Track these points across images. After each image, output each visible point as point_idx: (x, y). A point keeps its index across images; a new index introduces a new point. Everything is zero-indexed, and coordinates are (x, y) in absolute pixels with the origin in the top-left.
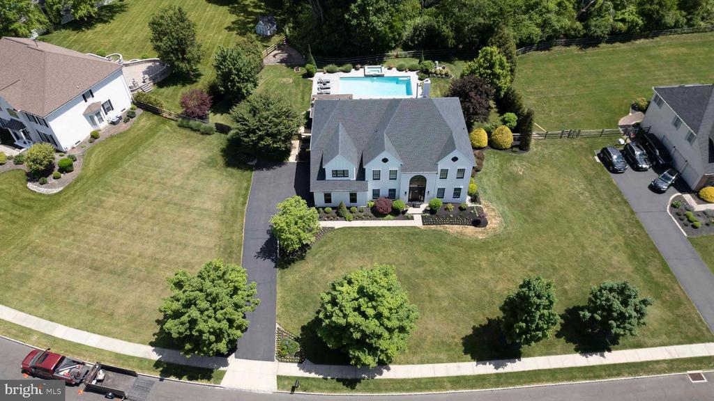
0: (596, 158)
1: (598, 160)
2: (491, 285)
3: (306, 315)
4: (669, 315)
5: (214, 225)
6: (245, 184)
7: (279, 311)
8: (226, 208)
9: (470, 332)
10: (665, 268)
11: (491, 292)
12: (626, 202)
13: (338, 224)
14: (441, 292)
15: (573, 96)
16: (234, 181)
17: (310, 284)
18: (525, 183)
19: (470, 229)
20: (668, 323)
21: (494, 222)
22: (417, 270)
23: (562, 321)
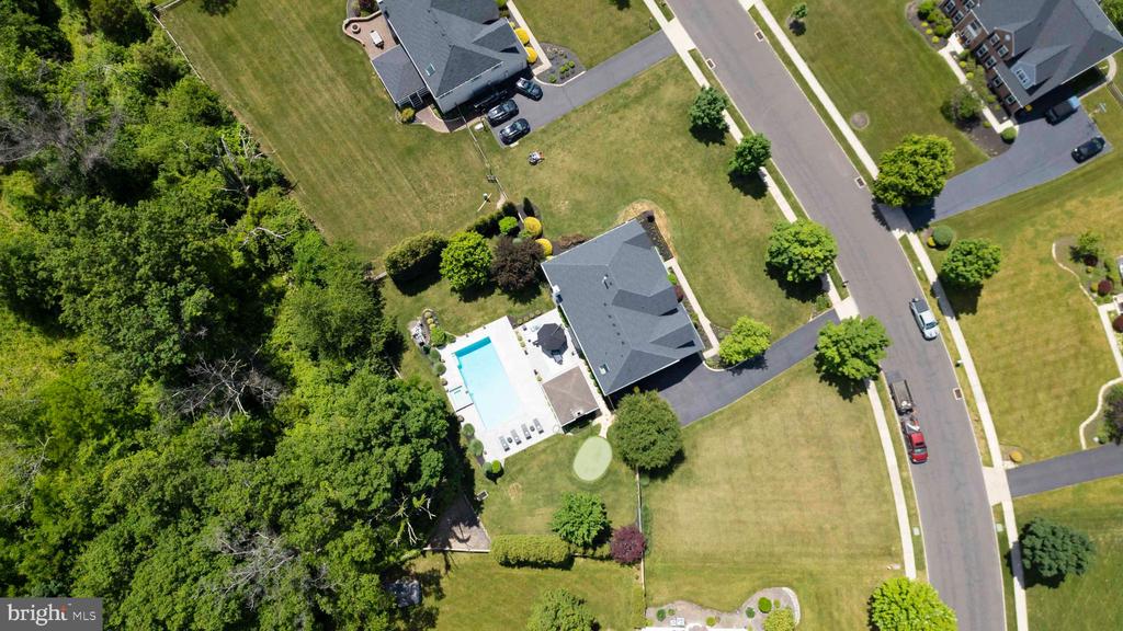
0: (512, 145)
1: (516, 143)
2: (705, 193)
3: (794, 305)
4: (671, 82)
5: (755, 420)
6: (699, 426)
7: (802, 325)
8: (732, 425)
9: (749, 197)
10: (627, 84)
11: (710, 192)
12: (565, 116)
13: (705, 323)
14: (730, 224)
15: (410, 181)
16: (699, 439)
17: (770, 314)
18: (580, 196)
19: (659, 222)
20: (677, 81)
21: (642, 207)
22: (719, 245)
23: (711, 143)
